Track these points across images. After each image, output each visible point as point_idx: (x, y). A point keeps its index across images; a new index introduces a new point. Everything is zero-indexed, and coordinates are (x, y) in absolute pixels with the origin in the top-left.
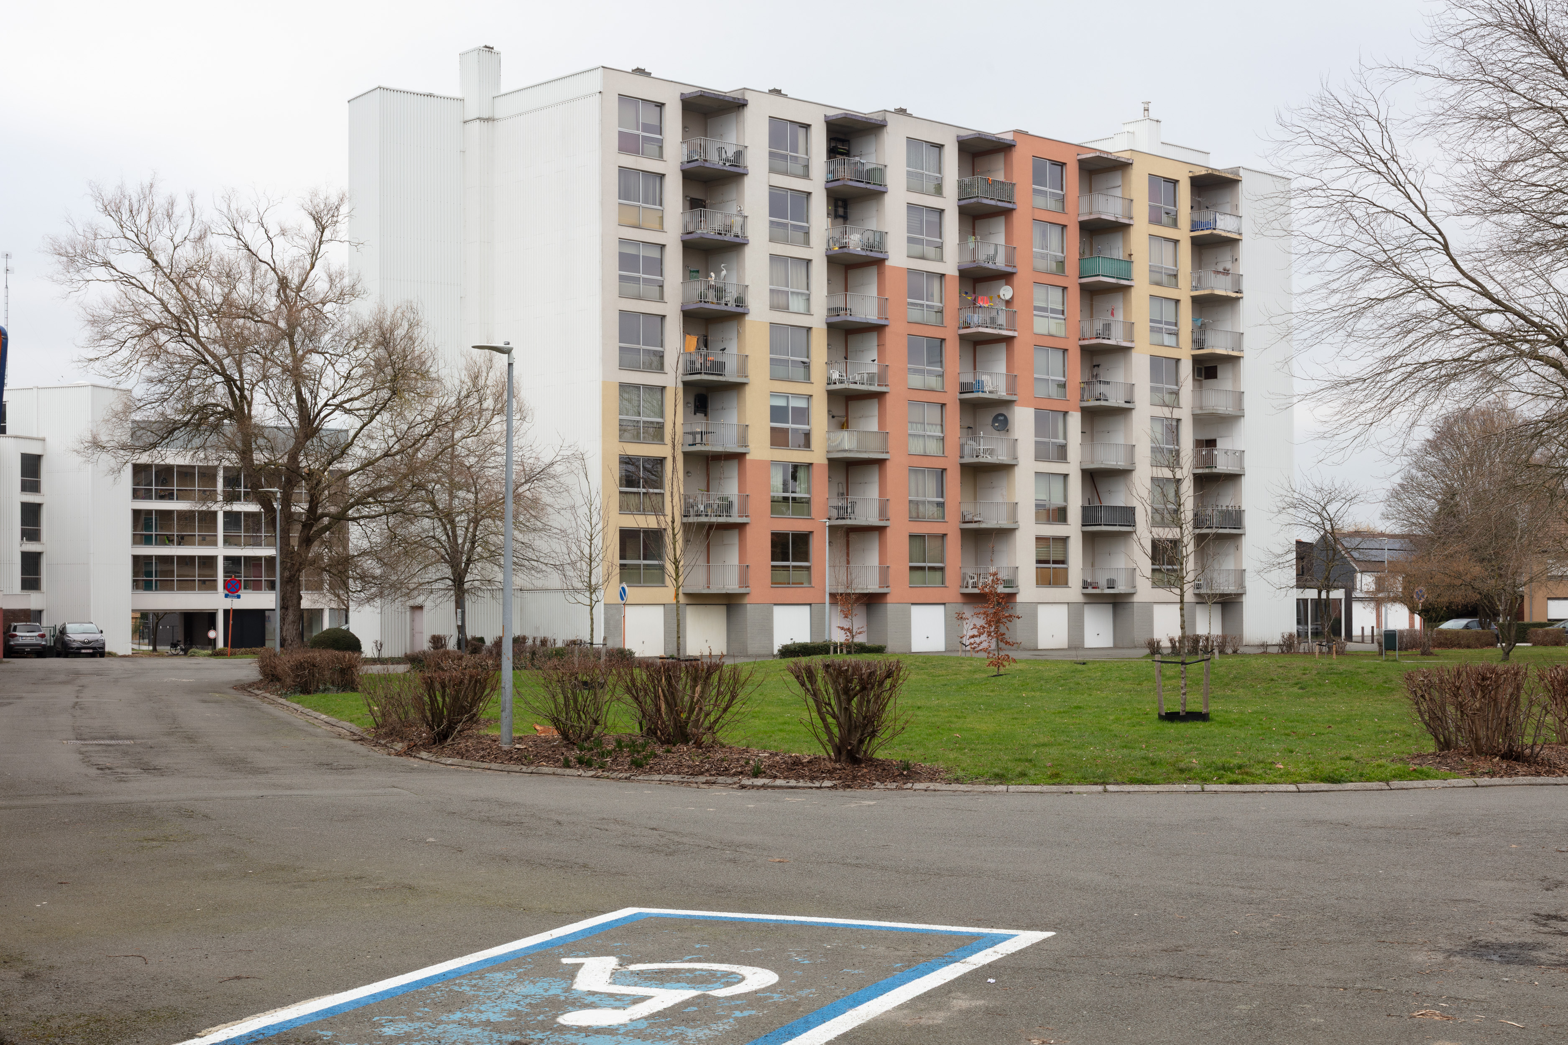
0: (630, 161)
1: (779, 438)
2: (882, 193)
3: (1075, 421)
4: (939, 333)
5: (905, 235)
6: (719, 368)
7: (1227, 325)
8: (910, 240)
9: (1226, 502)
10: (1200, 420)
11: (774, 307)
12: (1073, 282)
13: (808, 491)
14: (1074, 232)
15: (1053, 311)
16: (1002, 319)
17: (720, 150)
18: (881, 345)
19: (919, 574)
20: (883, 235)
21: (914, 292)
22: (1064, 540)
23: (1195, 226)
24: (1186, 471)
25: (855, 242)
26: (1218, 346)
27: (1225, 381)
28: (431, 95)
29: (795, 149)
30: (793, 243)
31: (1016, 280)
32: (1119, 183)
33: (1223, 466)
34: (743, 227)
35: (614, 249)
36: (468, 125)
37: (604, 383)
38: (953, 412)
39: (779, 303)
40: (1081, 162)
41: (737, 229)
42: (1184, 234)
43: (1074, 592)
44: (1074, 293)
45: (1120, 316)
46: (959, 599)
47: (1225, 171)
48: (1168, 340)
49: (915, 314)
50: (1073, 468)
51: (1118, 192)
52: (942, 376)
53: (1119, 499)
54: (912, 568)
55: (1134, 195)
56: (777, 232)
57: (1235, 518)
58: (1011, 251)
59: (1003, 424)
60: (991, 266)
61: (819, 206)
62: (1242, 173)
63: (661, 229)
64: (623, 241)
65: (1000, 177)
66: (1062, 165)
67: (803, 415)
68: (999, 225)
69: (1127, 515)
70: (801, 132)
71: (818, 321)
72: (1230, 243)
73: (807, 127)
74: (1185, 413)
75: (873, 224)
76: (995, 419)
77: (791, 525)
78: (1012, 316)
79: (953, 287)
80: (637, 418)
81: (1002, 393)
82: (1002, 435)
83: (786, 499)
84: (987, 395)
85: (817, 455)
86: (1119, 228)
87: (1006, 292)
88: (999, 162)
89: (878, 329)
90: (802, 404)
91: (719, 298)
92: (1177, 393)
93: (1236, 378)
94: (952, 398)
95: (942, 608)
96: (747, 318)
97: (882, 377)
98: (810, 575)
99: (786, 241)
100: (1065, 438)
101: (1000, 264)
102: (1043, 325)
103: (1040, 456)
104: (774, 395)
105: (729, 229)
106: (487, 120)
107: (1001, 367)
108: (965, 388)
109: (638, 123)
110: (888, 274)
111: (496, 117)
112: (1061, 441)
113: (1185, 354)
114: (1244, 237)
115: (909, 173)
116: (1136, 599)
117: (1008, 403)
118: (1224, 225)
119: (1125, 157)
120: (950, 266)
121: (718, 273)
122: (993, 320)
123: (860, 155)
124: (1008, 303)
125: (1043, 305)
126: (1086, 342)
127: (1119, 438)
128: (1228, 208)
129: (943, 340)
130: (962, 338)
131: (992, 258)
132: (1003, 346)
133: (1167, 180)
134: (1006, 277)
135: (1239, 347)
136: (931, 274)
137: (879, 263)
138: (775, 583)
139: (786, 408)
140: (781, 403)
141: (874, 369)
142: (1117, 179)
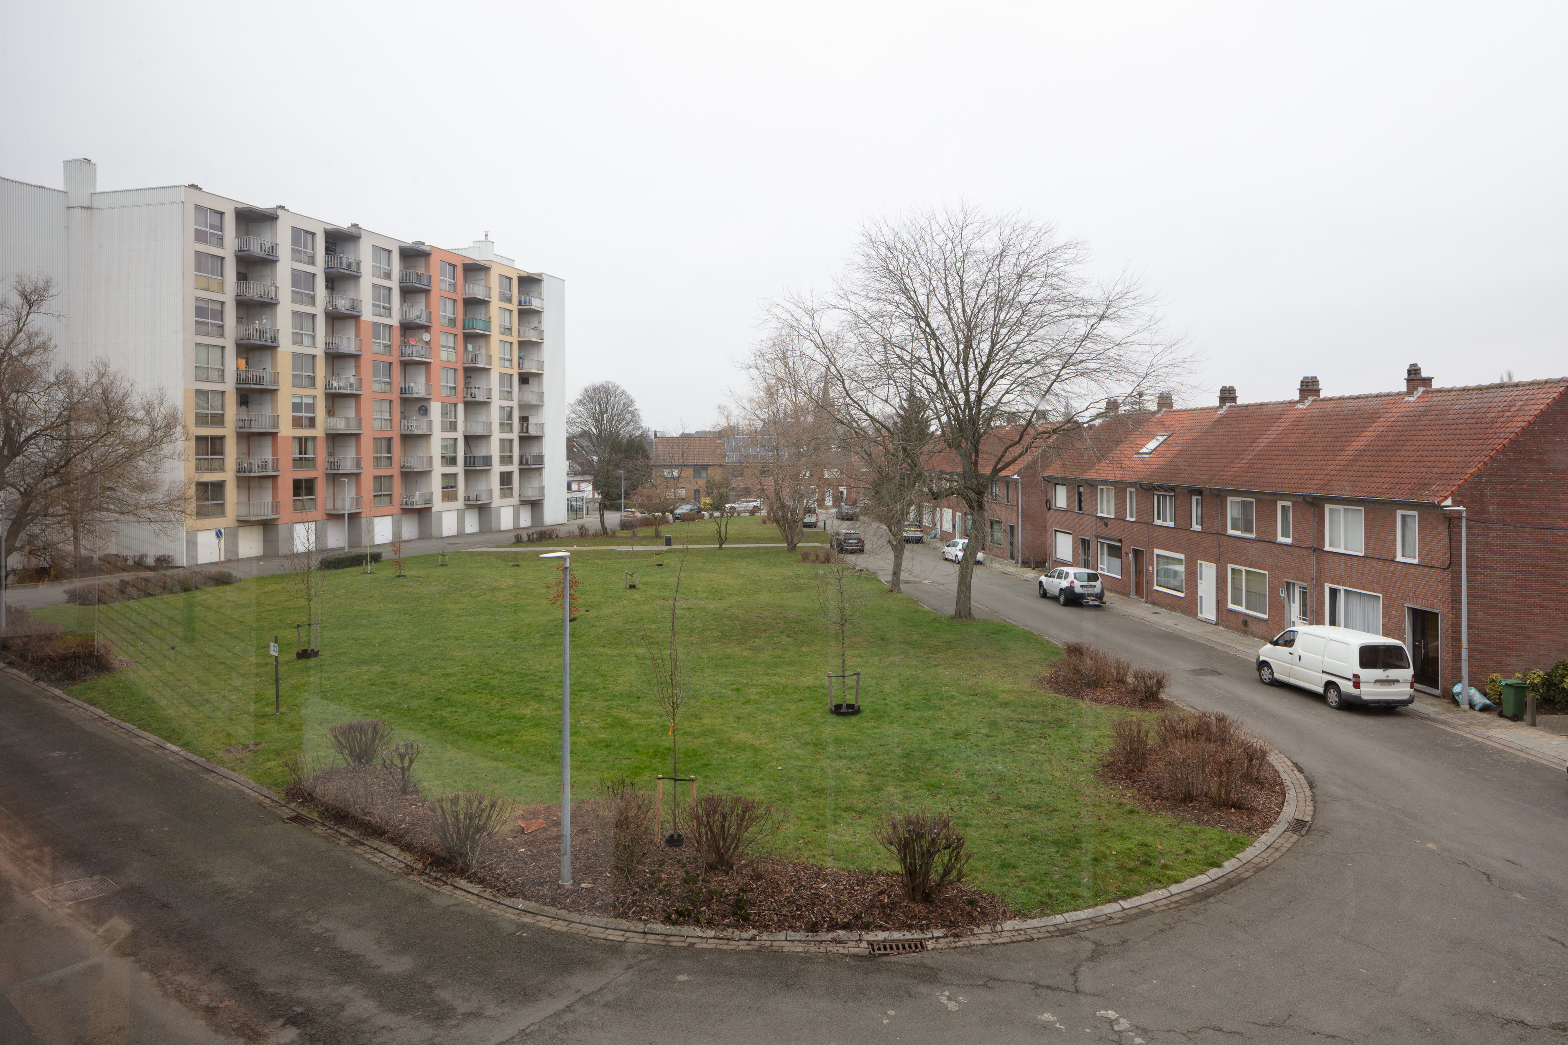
0: (202, 248)
1: (297, 423)
2: (358, 277)
3: (461, 407)
4: (389, 359)
5: (372, 302)
6: (260, 380)
7: (534, 357)
8: (374, 305)
9: (534, 450)
10: (522, 407)
11: (295, 342)
12: (460, 332)
13: (314, 453)
14: (460, 305)
15: (450, 347)
16: (423, 352)
17: (261, 245)
18: (357, 367)
19: (378, 498)
20: (359, 302)
21: (376, 335)
22: (455, 475)
23: (520, 303)
24: (515, 436)
25: (342, 304)
26: (530, 367)
27: (533, 385)
28: (42, 187)
29: (306, 247)
30: (305, 304)
31: (432, 330)
32: (483, 277)
33: (533, 431)
34: (276, 293)
35: (191, 305)
36: (70, 210)
37: (185, 390)
38: (397, 407)
39: (297, 339)
40: (464, 265)
41: (272, 294)
42: (514, 307)
43: (460, 504)
44: (460, 338)
45: (483, 351)
46: (400, 512)
47: (534, 274)
48: (508, 364)
49: (376, 348)
50: (459, 435)
51: (483, 283)
52: (390, 383)
53: (481, 452)
54: (375, 496)
55: (492, 286)
56: (296, 297)
57: (540, 459)
58: (428, 314)
59: (424, 411)
60: (417, 321)
61: (320, 283)
62: (544, 276)
63: (223, 292)
64: (197, 299)
65: (422, 271)
66: (454, 266)
67: (312, 407)
68: (422, 298)
69: (488, 460)
70: (309, 237)
71: (319, 351)
72: (538, 313)
73: (313, 234)
74: (515, 404)
75: (352, 295)
76: (420, 408)
77: (304, 474)
78: (429, 351)
79: (396, 333)
80: (207, 411)
81: (422, 394)
82: (423, 419)
83: (301, 459)
84: (415, 396)
85: (319, 432)
86: (484, 303)
87: (426, 337)
88: (422, 262)
89: (356, 357)
90: (310, 401)
91: (261, 337)
92: (511, 392)
93: (540, 384)
94: (396, 396)
95: (390, 518)
96: (279, 349)
97: (358, 384)
98: (315, 504)
99: (301, 302)
100: (455, 418)
101: (422, 321)
102: (444, 355)
103: (443, 429)
104: (294, 396)
105: (267, 294)
106: (87, 208)
107: (422, 379)
108: (403, 391)
109: (207, 224)
110: (362, 325)
111: (94, 206)
112: (453, 420)
113: (515, 372)
114: (545, 310)
115: (373, 266)
116: (493, 505)
117: (427, 400)
118: (535, 304)
119: (487, 264)
120: (395, 320)
121: (260, 320)
122: (417, 352)
123: (343, 253)
124: (428, 343)
125: (444, 344)
126: (467, 365)
127: (482, 418)
128: (535, 294)
129: (391, 364)
130: (401, 362)
131: (419, 317)
132: (424, 367)
133: (507, 278)
134: (427, 328)
135: (542, 369)
136: (384, 325)
137: (357, 318)
138: (295, 509)
139: (301, 404)
140: (298, 400)
141: (353, 381)
142: (482, 275)
